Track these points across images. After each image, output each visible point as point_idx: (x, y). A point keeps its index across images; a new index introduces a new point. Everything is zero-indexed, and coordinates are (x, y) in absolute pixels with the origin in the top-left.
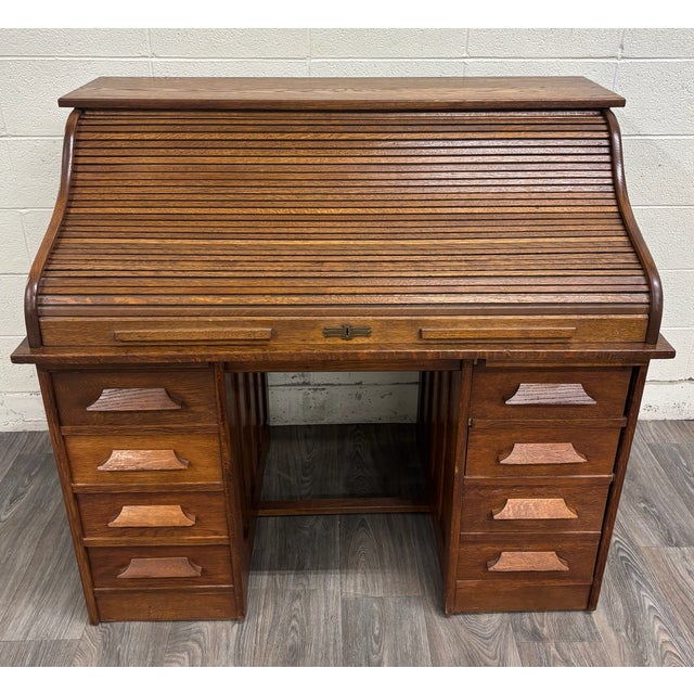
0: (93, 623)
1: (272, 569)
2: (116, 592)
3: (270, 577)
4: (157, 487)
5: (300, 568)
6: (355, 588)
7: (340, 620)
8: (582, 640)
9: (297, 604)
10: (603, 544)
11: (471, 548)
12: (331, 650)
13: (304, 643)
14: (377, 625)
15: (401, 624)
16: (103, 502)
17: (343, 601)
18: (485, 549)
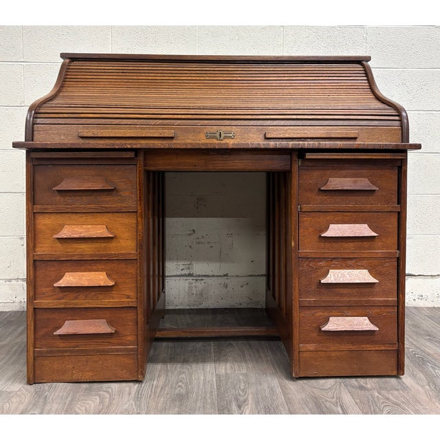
0: (29, 383)
1: (164, 361)
2: (51, 352)
3: (163, 366)
4: (91, 256)
5: (185, 361)
6: (226, 370)
7: (215, 382)
8: (397, 390)
9: (183, 376)
10: (401, 310)
11: (308, 313)
12: (208, 395)
13: (187, 393)
14: (242, 384)
15: (261, 384)
16: (52, 269)
17: (216, 375)
18: (317, 315)
